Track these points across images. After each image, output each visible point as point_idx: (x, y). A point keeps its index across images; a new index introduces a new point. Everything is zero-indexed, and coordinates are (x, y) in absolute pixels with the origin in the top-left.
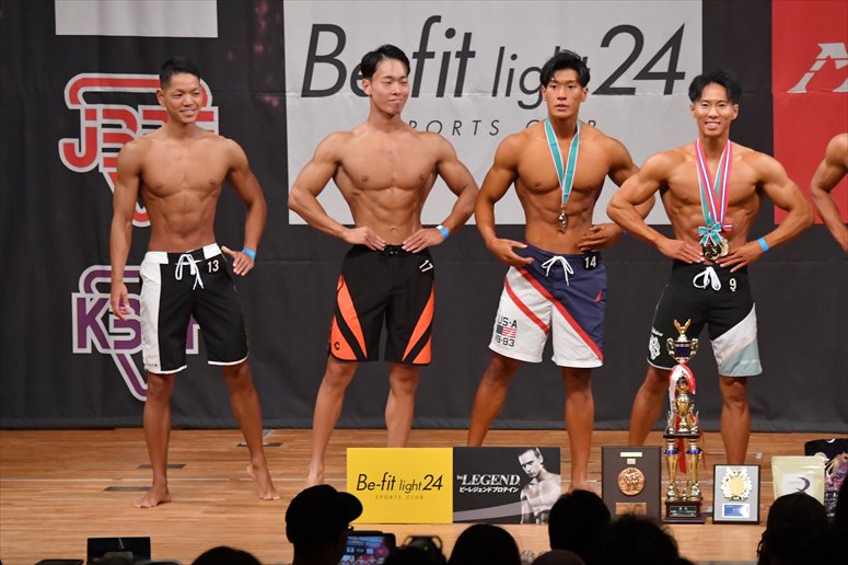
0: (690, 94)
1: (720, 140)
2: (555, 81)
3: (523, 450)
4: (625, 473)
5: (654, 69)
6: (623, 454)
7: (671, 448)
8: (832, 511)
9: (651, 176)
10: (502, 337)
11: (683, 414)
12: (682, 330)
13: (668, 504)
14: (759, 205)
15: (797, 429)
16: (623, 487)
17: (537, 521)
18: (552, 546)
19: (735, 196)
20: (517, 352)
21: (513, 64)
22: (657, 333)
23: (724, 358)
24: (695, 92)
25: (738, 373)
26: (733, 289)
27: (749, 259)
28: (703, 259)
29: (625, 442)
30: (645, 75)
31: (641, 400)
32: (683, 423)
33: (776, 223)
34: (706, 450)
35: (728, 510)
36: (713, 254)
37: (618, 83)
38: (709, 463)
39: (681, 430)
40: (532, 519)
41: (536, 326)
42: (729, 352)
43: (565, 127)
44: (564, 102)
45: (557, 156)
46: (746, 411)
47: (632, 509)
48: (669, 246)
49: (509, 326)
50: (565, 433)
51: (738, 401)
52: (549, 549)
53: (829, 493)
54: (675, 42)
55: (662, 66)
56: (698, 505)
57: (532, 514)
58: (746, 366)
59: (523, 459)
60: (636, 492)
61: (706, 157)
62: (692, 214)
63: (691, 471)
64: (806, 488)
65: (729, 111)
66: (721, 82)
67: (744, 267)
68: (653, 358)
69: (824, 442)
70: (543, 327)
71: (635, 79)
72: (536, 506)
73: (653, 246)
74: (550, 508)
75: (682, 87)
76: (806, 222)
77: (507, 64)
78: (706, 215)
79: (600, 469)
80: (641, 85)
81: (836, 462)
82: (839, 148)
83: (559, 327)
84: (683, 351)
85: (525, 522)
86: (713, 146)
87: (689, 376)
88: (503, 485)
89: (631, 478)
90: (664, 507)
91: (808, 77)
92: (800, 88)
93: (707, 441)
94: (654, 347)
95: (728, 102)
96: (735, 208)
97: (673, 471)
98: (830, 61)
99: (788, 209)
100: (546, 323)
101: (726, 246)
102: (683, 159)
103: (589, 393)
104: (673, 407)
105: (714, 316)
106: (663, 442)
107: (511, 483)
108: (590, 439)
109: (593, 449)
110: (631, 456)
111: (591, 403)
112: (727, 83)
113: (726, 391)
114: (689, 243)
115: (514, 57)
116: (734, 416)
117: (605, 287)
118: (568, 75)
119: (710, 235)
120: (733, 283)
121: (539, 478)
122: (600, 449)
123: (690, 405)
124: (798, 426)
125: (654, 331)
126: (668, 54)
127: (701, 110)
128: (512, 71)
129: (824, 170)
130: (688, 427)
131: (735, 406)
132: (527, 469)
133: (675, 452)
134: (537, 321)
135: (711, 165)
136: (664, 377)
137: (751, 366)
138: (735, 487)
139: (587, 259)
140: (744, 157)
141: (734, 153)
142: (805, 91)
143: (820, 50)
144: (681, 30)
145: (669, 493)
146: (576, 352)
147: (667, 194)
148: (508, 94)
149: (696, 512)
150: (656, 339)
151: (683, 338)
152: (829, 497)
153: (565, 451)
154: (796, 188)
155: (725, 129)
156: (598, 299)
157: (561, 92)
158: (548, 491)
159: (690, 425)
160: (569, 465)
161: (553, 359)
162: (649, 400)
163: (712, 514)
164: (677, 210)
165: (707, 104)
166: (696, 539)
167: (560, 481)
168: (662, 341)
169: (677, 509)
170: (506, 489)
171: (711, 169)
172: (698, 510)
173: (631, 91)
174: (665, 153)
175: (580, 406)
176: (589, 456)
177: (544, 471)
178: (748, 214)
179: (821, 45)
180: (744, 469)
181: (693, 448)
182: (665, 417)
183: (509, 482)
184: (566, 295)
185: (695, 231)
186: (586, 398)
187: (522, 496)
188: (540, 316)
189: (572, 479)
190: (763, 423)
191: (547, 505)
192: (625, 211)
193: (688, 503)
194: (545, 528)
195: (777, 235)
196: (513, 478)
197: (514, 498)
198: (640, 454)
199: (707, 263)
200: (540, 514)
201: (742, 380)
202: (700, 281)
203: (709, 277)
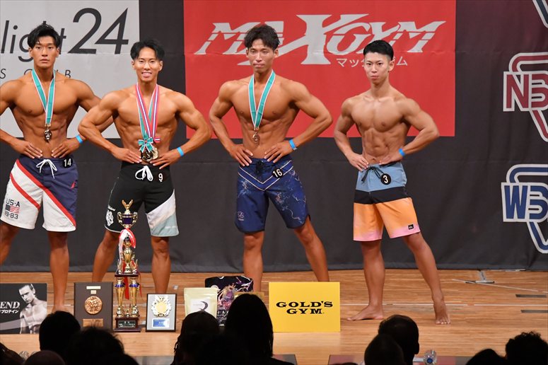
0: (131, 54)
1: (151, 84)
2: (40, 44)
3: (22, 286)
4: (89, 300)
5: (108, 37)
6: (88, 288)
7: (119, 283)
8: (222, 323)
9: (106, 107)
10: (10, 213)
11: (127, 262)
12: (127, 207)
13: (117, 319)
14: (177, 126)
15: (200, 270)
16: (88, 309)
17: (31, 331)
18: (41, 348)
19: (162, 120)
20: (20, 222)
21: (15, 32)
22: (111, 209)
23: (154, 225)
24: (135, 53)
25: (163, 234)
26: (161, 180)
27: (171, 161)
28: (141, 161)
29: (90, 280)
30: (102, 41)
31: (101, 252)
32: (128, 267)
33: (187, 138)
34: (142, 284)
35: (156, 323)
36: (147, 158)
37: (85, 46)
38: (144, 292)
39: (126, 272)
40: (27, 331)
41: (32, 205)
42: (158, 221)
43: (46, 74)
44: (46, 58)
45: (42, 93)
46: (168, 259)
47: (93, 323)
48: (119, 153)
49: (14, 205)
50: (50, 274)
51: (163, 252)
52: (39, 350)
53: (220, 311)
54: (122, 20)
55: (113, 35)
56: (136, 320)
57: (27, 327)
58: (169, 230)
59: (22, 291)
60: (96, 312)
61: (142, 94)
62: (134, 131)
63: (132, 298)
64: (205, 308)
65: (157, 65)
66: (151, 47)
67: (168, 166)
68: (109, 225)
69: (216, 278)
70: (37, 206)
71: (96, 43)
72: (29, 322)
73: (108, 152)
74: (40, 323)
75: (126, 49)
76: (207, 137)
77: (11, 32)
78: (143, 132)
79: (73, 298)
80: (99, 47)
81: (224, 291)
82: (227, 90)
83: (48, 205)
84: (127, 221)
85: (23, 333)
86: (147, 88)
87: (132, 237)
88: (9, 308)
89: (93, 303)
90: (114, 322)
91: (207, 44)
92: (202, 51)
93: (143, 279)
94: (109, 218)
95: (156, 59)
96: (161, 128)
97: (120, 298)
98: (221, 35)
99: (195, 128)
100: (39, 203)
101: (157, 152)
102: (128, 96)
103: (66, 248)
104: (121, 257)
105: (148, 198)
106: (114, 280)
107: (14, 307)
108: (67, 278)
109: (68, 284)
110: (94, 289)
111: (67, 254)
112: (155, 47)
113: (156, 246)
114: (132, 150)
115: (15, 27)
116: (160, 263)
117: (76, 178)
118: (48, 40)
119: (146, 145)
120: (161, 177)
121: (32, 304)
122: (73, 285)
123: (132, 256)
124: (201, 268)
125: (109, 207)
126: (117, 28)
127: (139, 65)
128: (14, 37)
129: (218, 104)
130: (131, 270)
131: (161, 256)
132: (25, 298)
133: (122, 286)
134: (33, 202)
135: (146, 99)
136: (115, 237)
137: (172, 230)
138: (161, 308)
139: (65, 161)
140: (167, 95)
141: (161, 92)
142: (205, 53)
143: (214, 27)
144: (125, 12)
145: (118, 313)
146: (59, 221)
147: (118, 119)
148: (12, 52)
149: (135, 324)
150: (111, 213)
151: (127, 212)
152: (220, 314)
153: (50, 286)
154: (201, 115)
155: (155, 76)
156: (73, 187)
157: (44, 51)
158: (39, 312)
159: (131, 268)
160: (52, 295)
161: (44, 226)
162: (106, 252)
163: (146, 326)
164: (124, 129)
165: (143, 61)
166: (135, 342)
167: (46, 305)
168: (115, 214)
169: (123, 323)
170: (10, 311)
171: (146, 103)
172: (137, 323)
173: (93, 51)
174: (116, 92)
175: (60, 257)
176: (65, 289)
177: (36, 299)
178: (170, 132)
179: (215, 24)
180: (166, 296)
181: (134, 283)
182: (116, 263)
183: (12, 306)
184: (52, 184)
185: (136, 142)
186: (64, 251)
187: (21, 315)
188: (35, 199)
189: (54, 304)
190: (178, 266)
191: (37, 321)
192: (90, 130)
193: (130, 319)
194: (37, 336)
195: (189, 145)
196: (15, 303)
197: (16, 317)
198: (99, 288)
199: (144, 163)
200: (33, 327)
201: (166, 239)
202: (140, 175)
203: (146, 172)
